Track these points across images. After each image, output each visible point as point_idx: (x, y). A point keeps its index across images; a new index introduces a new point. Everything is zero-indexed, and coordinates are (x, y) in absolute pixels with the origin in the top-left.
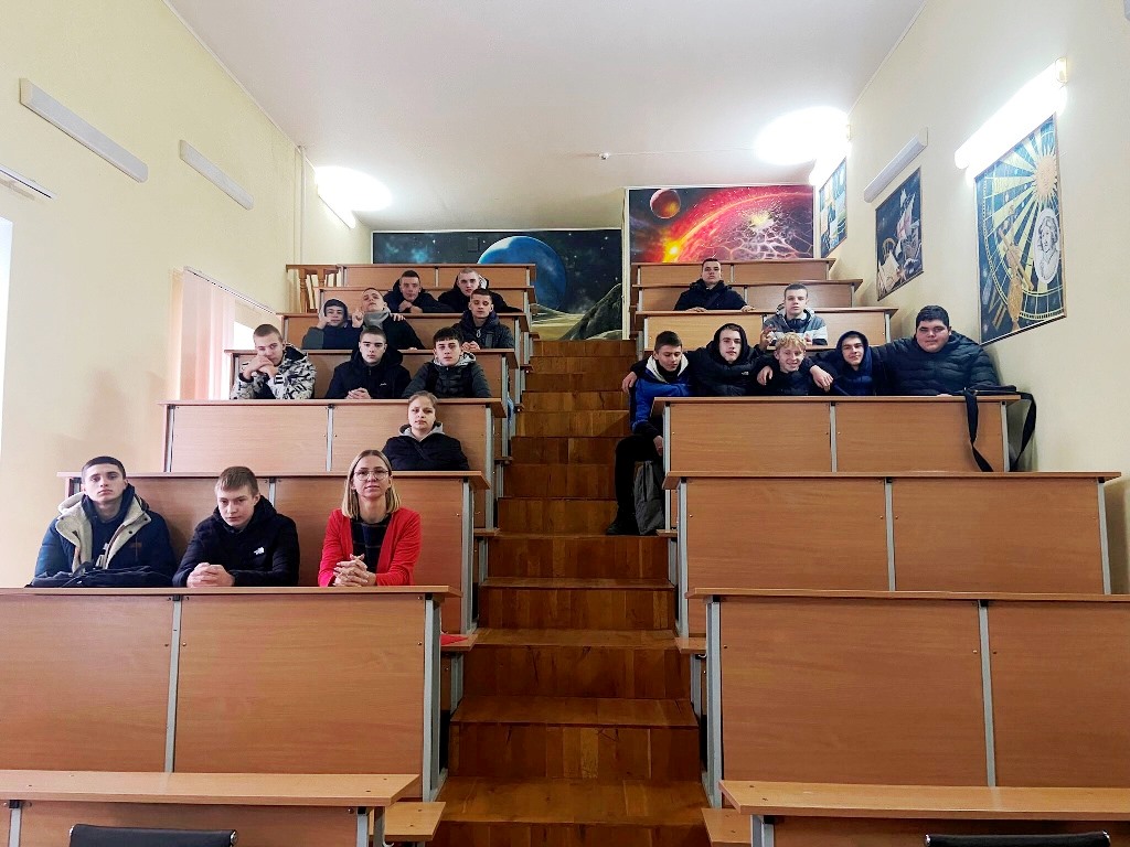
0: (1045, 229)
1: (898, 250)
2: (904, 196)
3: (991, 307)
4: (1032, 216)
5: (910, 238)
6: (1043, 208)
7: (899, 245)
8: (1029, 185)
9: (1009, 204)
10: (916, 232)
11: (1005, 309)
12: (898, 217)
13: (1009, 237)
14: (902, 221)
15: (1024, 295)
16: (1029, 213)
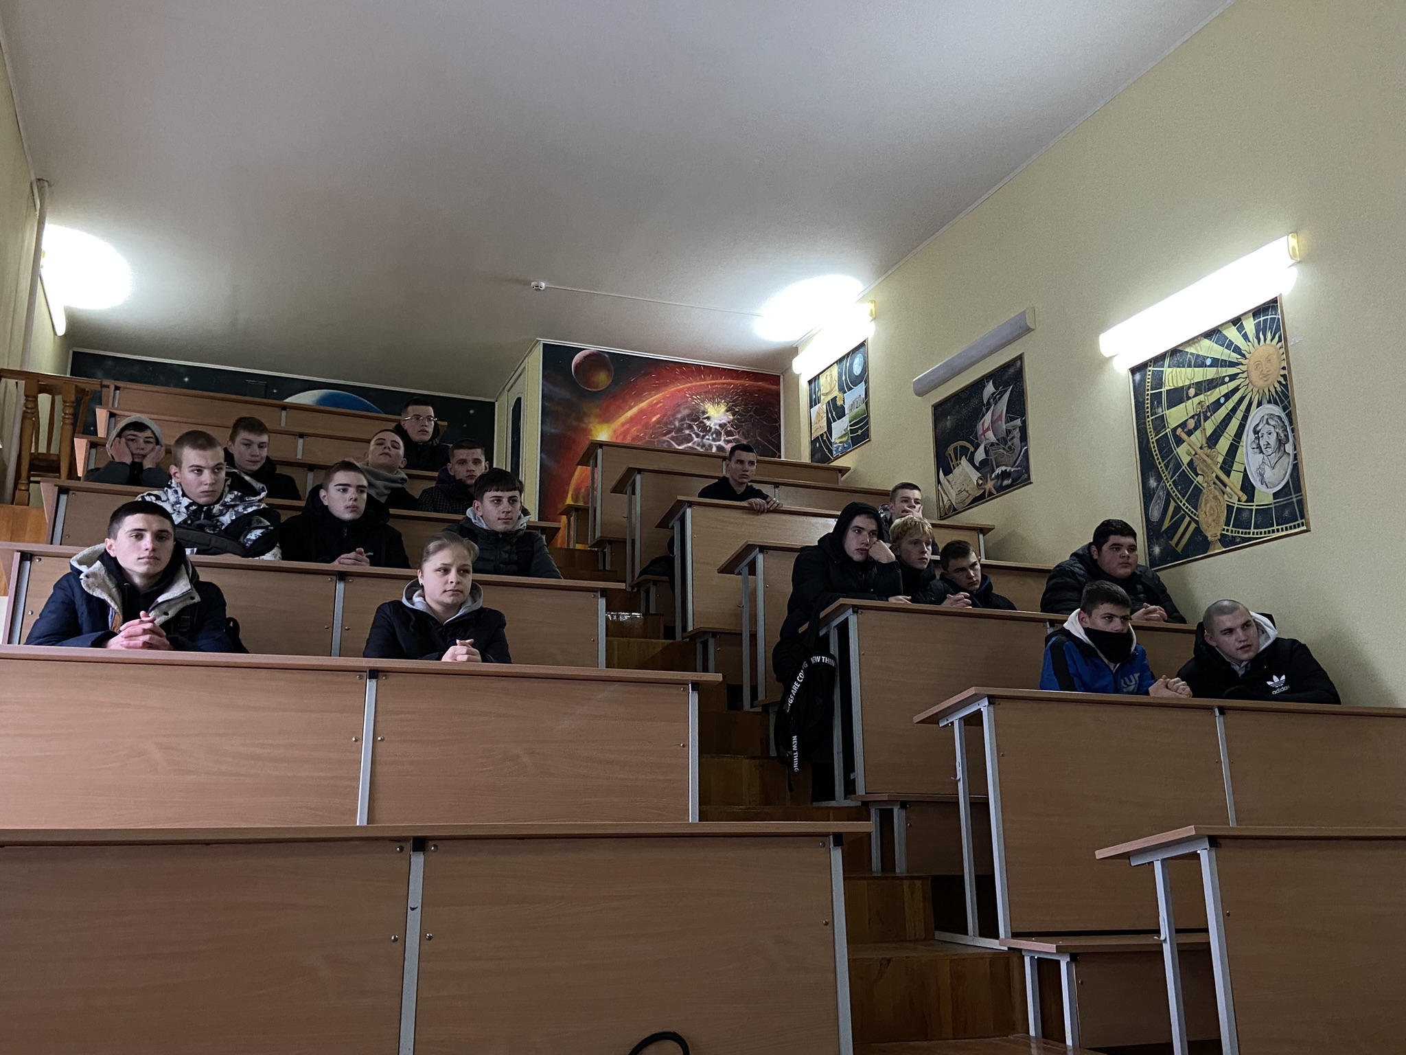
0: (1264, 429)
1: (980, 455)
2: (990, 389)
3: (1166, 524)
4: (1239, 414)
5: (1003, 441)
6: (1259, 404)
7: (982, 448)
8: (1233, 377)
9: (1196, 400)
10: (1017, 433)
11: (1193, 525)
12: (978, 414)
13: (1198, 438)
14: (988, 418)
15: (1230, 508)
16: (1234, 410)
